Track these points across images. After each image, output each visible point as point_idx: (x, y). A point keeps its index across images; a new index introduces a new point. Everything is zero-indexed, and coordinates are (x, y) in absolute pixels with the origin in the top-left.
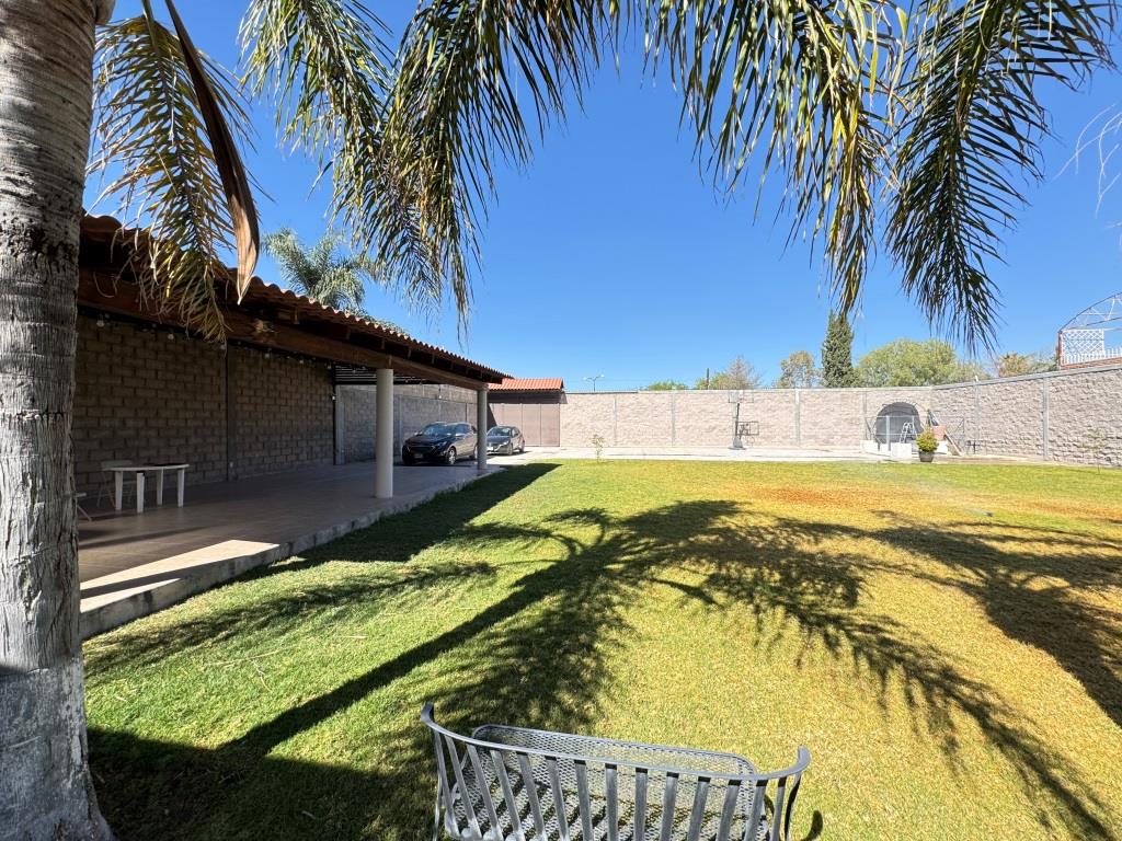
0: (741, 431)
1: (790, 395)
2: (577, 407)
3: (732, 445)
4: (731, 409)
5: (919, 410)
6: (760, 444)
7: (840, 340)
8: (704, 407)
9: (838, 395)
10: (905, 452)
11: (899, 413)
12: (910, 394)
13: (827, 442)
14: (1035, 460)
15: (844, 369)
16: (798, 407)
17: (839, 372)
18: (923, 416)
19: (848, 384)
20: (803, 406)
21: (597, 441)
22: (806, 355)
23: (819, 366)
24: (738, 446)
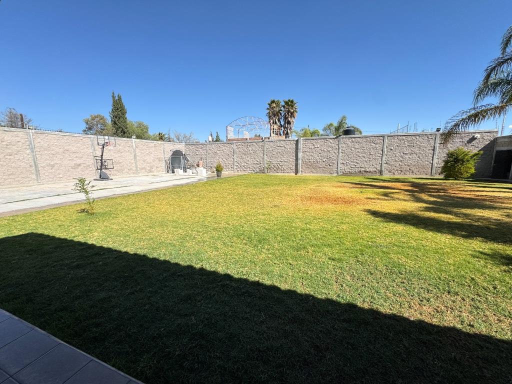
1: (130, 142)
3: (99, 176)
16: (135, 151)
20: (137, 151)
24: (103, 177)
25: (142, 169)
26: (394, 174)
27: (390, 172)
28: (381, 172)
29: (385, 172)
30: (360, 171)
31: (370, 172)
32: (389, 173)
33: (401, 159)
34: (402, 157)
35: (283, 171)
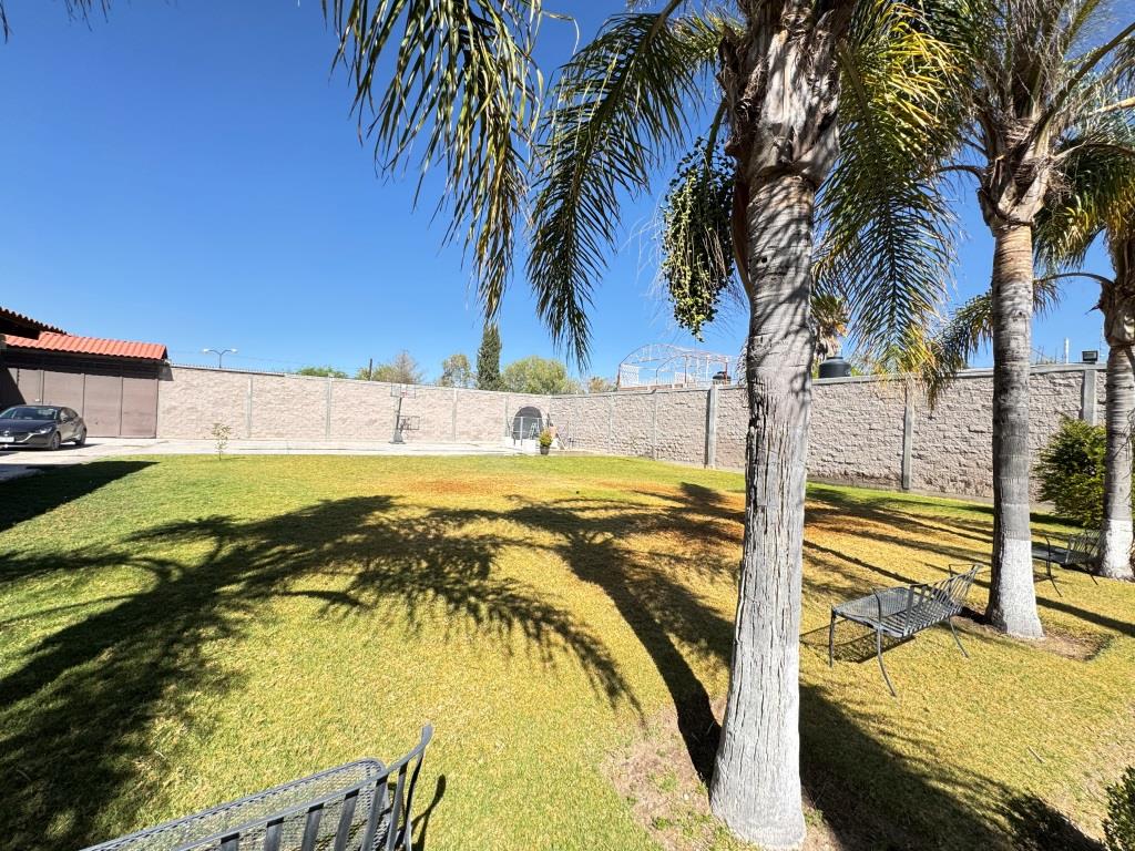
0: (402, 426)
1: (449, 393)
2: (189, 386)
3: (392, 440)
4: (393, 402)
5: (542, 413)
6: (419, 438)
7: (491, 347)
8: (363, 399)
9: (487, 397)
10: (531, 447)
11: (529, 414)
12: (537, 400)
13: (476, 438)
14: (603, 452)
15: (494, 375)
16: (455, 405)
17: (489, 378)
18: (544, 417)
19: (495, 388)
20: (459, 405)
21: (220, 431)
22: (464, 359)
23: (474, 370)
24: (398, 441)
25: (463, 433)
26: (943, 489)
27: (930, 482)
28: (902, 481)
29: (915, 482)
30: (846, 474)
31: (872, 477)
32: (928, 487)
33: (964, 447)
34: (965, 440)
35: (682, 456)
